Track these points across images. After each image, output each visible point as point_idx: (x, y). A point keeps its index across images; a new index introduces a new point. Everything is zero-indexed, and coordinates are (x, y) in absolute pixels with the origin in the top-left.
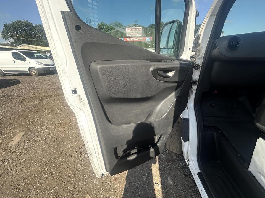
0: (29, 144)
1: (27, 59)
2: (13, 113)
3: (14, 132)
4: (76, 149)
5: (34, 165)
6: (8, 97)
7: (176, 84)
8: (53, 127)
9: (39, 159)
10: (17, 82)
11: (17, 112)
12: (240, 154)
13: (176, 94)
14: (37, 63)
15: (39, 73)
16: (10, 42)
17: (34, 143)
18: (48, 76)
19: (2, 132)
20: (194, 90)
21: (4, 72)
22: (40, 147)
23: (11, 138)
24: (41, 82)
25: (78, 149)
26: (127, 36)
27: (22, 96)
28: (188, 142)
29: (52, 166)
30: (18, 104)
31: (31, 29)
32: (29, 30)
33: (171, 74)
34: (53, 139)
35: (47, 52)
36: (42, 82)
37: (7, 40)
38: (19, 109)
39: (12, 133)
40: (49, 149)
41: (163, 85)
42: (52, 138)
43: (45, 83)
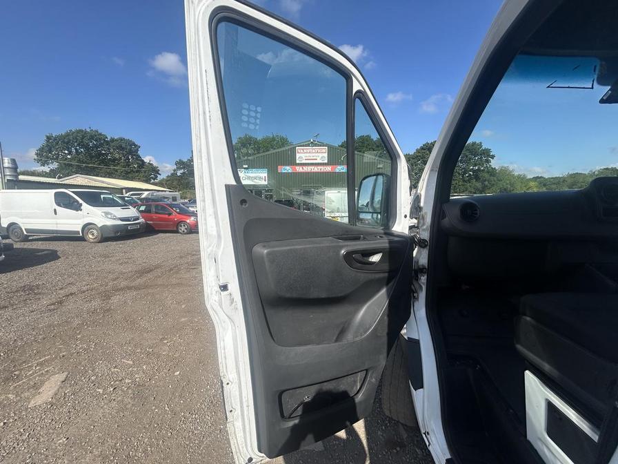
0: (77, 402)
1: (85, 206)
2: (42, 328)
3: (42, 373)
4: (183, 414)
5: (86, 453)
6: (31, 290)
7: (386, 275)
8: (131, 363)
9: (99, 437)
10: (53, 256)
11: (49, 326)
12: (513, 410)
13: (387, 291)
14: (103, 214)
15: (104, 236)
16: (49, 169)
17: (88, 399)
18: (122, 242)
19: (15, 373)
20: (423, 284)
21: (25, 233)
22: (102, 410)
23: (36, 387)
24: (106, 256)
25: (187, 415)
26: (298, 162)
27: (61, 289)
28: (421, 389)
29: (128, 456)
30: (53, 307)
31: (101, 145)
32: (96, 146)
33: (376, 258)
34: (130, 391)
35: (124, 191)
36: (108, 257)
37: (43, 165)
38: (56, 319)
39: (39, 376)
40: (122, 414)
41: (363, 276)
42: (128, 388)
43: (113, 259)
